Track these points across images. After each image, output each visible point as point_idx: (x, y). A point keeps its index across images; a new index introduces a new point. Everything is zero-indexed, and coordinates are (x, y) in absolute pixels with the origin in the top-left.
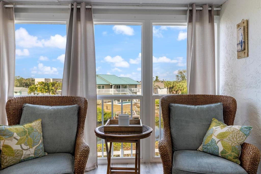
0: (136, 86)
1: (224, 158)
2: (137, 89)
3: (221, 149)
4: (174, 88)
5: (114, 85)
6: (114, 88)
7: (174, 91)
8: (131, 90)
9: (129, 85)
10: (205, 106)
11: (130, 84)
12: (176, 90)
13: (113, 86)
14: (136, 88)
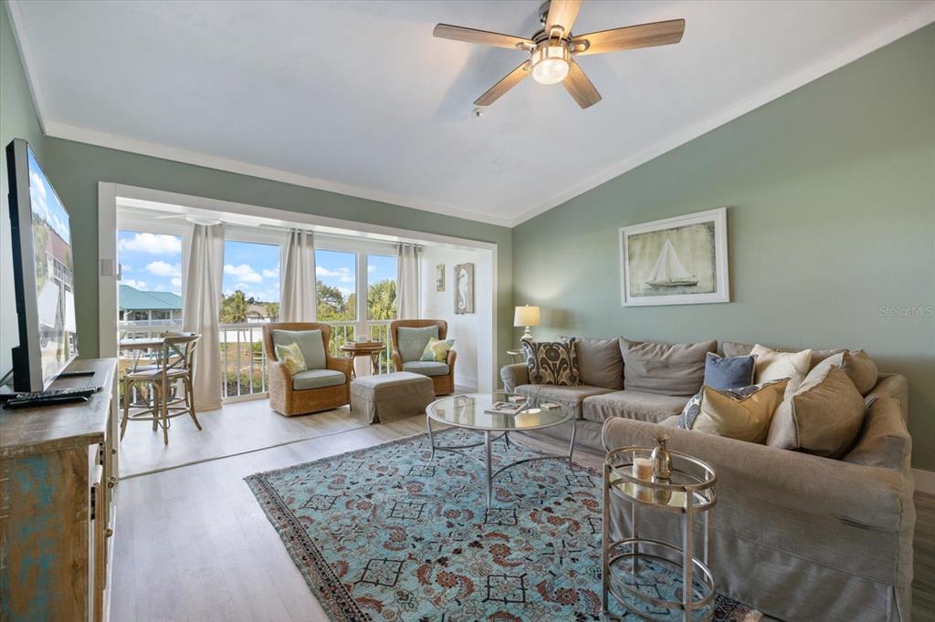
1: (437, 361)
3: (435, 355)
5: (128, 310)
6: (129, 320)
10: (425, 328)
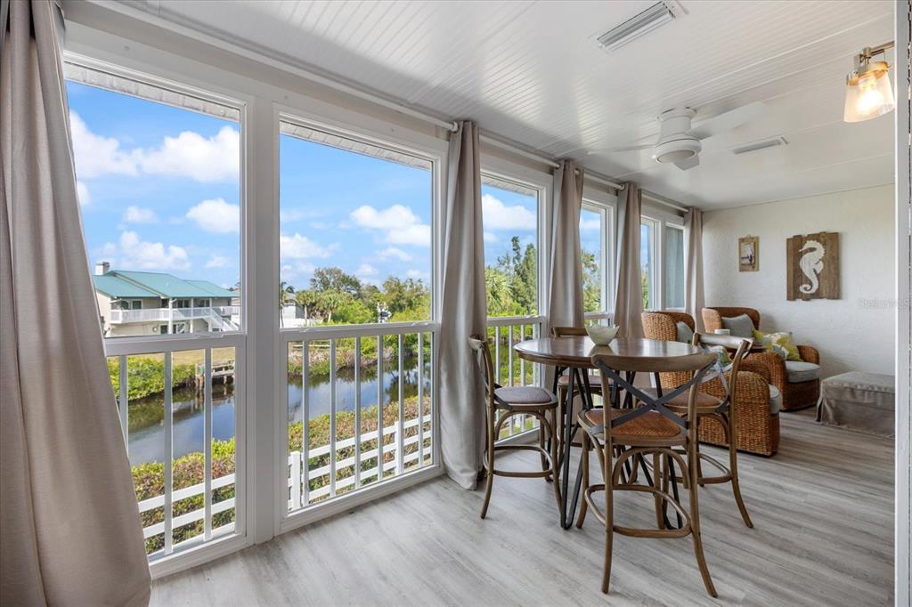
0: (228, 301)
2: (232, 310)
4: (317, 305)
5: (173, 299)
6: (173, 307)
7: (318, 310)
8: (218, 311)
9: (213, 298)
11: (219, 298)
12: (321, 308)
13: (171, 302)
14: (229, 305)
